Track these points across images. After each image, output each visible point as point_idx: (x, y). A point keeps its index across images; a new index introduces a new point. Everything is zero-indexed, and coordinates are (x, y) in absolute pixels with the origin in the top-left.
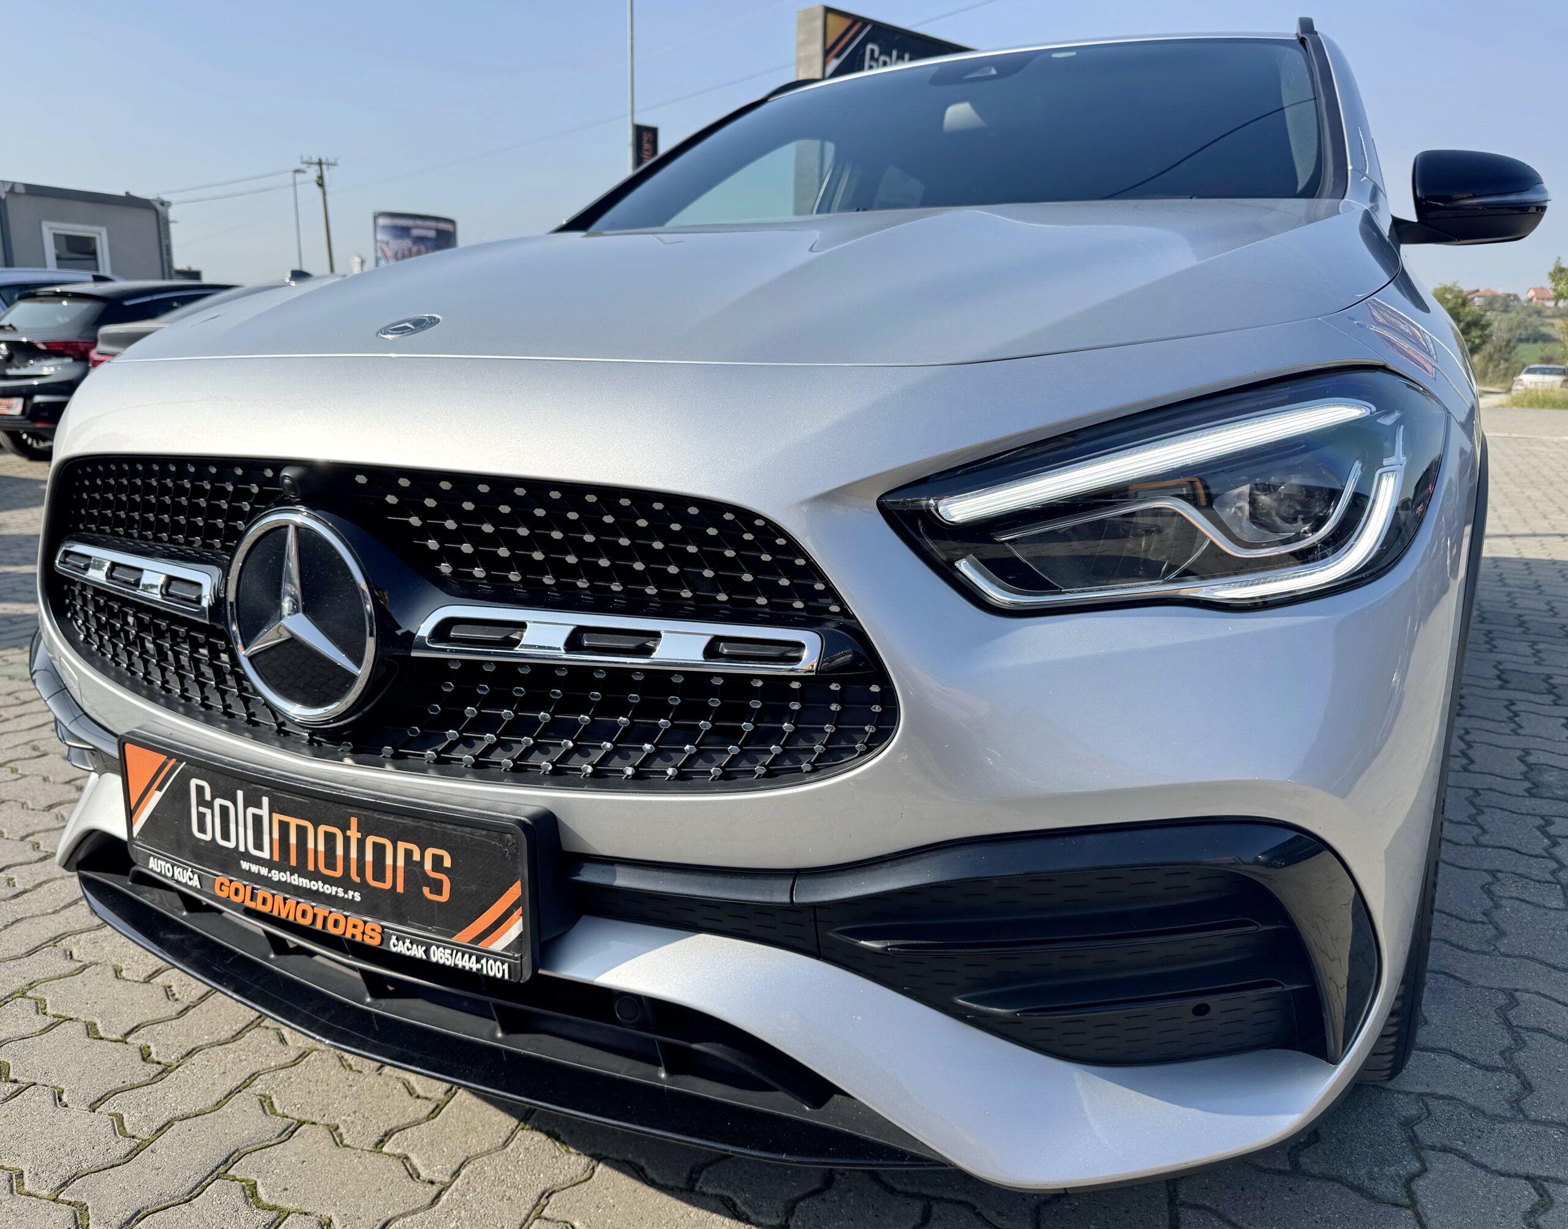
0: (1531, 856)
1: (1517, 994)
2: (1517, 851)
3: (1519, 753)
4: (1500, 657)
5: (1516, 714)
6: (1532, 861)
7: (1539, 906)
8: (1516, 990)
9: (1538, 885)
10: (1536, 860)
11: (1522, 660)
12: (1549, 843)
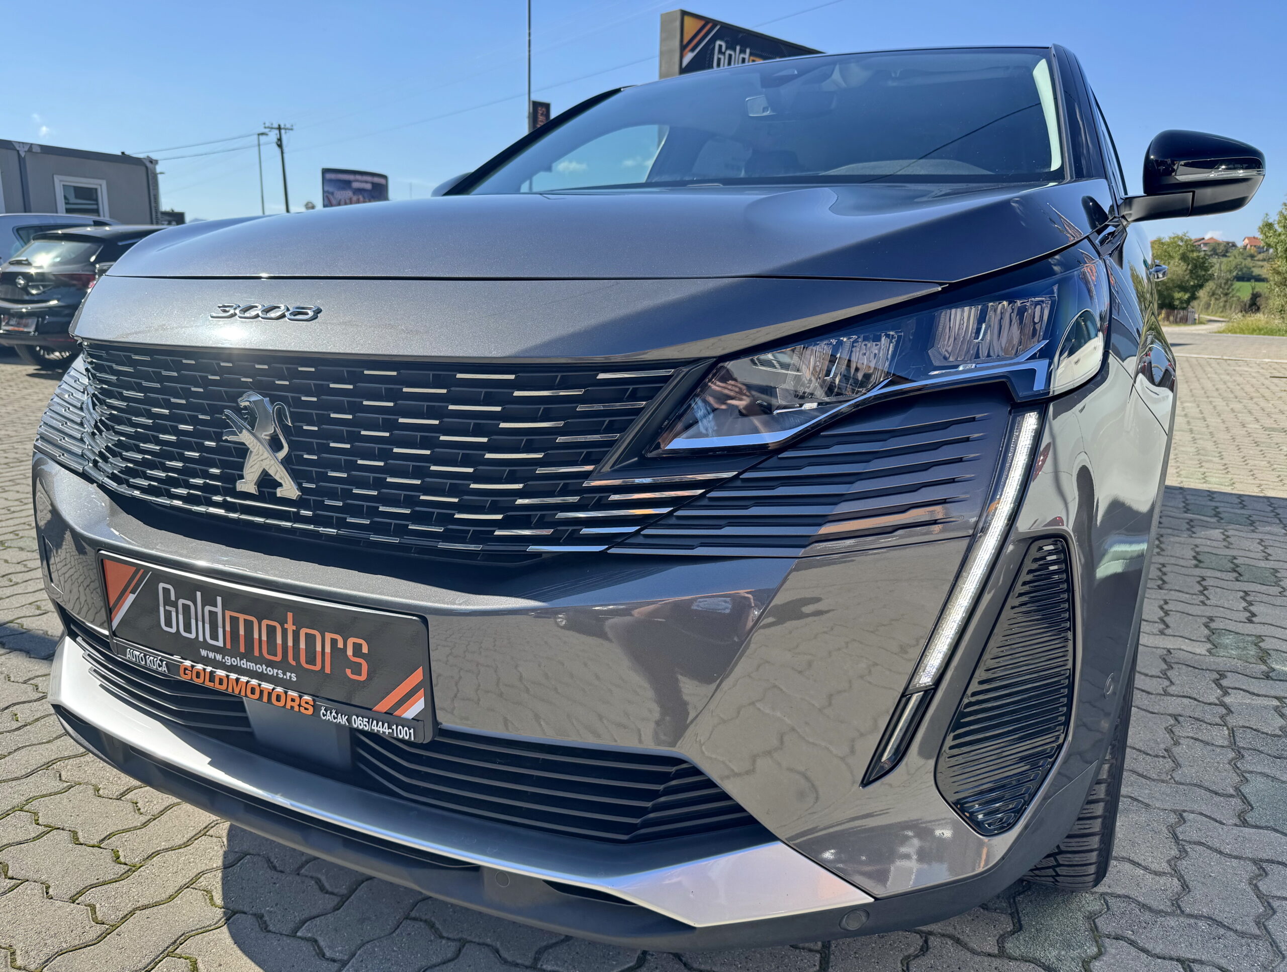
0: (1206, 703)
1: (1185, 814)
2: (1195, 699)
3: (1205, 620)
4: (1198, 541)
5: (1205, 588)
6: (1207, 708)
7: (1208, 744)
8: (1184, 811)
9: (1209, 727)
10: (1209, 707)
11: (1215, 544)
12: (1221, 693)
